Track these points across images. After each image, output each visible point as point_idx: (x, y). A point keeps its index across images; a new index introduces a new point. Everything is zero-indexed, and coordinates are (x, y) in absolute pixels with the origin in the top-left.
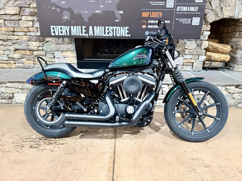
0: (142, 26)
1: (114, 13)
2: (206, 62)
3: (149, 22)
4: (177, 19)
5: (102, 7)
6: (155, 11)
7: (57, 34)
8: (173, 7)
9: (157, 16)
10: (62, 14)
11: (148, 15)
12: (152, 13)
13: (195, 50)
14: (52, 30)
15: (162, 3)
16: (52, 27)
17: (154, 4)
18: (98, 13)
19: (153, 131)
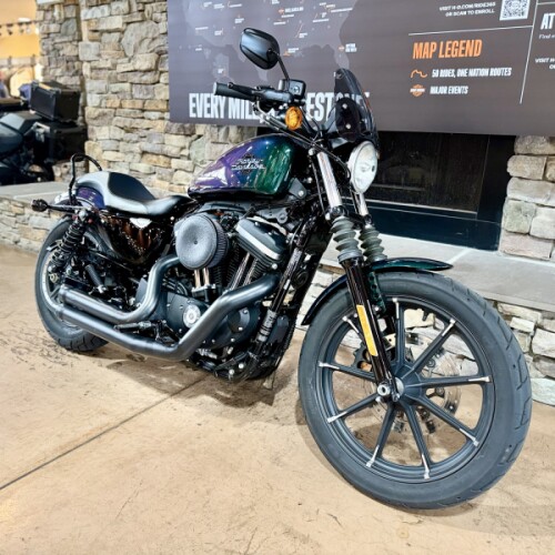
0: (412, 90)
1: (333, 51)
3: (435, 74)
4: (543, 60)
5: (302, 35)
6: (459, 37)
7: (200, 115)
8: (525, 16)
9: (463, 52)
10: (215, 64)
11: (432, 51)
12: (448, 43)
14: (192, 105)
15: (484, 5)
16: (192, 96)
17: (455, 14)
18: (292, 55)
19: (293, 418)
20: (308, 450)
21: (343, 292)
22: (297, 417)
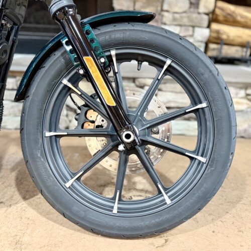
2: (212, 46)
13: (184, 15)
19: (17, 196)
20: (44, 219)
21: (58, 54)
22: (21, 194)
